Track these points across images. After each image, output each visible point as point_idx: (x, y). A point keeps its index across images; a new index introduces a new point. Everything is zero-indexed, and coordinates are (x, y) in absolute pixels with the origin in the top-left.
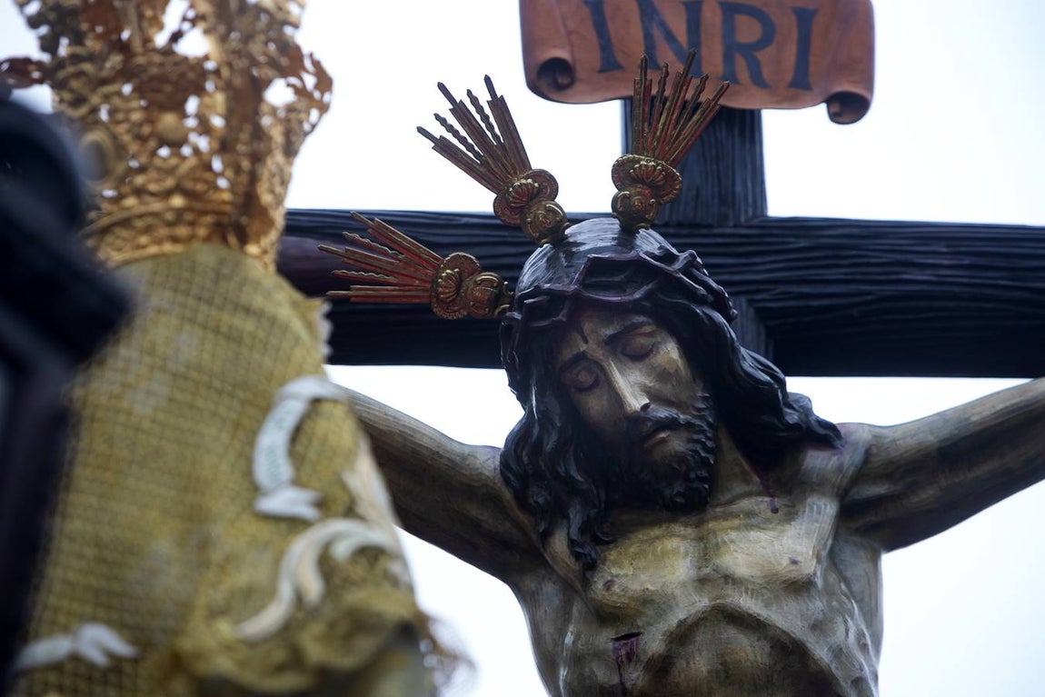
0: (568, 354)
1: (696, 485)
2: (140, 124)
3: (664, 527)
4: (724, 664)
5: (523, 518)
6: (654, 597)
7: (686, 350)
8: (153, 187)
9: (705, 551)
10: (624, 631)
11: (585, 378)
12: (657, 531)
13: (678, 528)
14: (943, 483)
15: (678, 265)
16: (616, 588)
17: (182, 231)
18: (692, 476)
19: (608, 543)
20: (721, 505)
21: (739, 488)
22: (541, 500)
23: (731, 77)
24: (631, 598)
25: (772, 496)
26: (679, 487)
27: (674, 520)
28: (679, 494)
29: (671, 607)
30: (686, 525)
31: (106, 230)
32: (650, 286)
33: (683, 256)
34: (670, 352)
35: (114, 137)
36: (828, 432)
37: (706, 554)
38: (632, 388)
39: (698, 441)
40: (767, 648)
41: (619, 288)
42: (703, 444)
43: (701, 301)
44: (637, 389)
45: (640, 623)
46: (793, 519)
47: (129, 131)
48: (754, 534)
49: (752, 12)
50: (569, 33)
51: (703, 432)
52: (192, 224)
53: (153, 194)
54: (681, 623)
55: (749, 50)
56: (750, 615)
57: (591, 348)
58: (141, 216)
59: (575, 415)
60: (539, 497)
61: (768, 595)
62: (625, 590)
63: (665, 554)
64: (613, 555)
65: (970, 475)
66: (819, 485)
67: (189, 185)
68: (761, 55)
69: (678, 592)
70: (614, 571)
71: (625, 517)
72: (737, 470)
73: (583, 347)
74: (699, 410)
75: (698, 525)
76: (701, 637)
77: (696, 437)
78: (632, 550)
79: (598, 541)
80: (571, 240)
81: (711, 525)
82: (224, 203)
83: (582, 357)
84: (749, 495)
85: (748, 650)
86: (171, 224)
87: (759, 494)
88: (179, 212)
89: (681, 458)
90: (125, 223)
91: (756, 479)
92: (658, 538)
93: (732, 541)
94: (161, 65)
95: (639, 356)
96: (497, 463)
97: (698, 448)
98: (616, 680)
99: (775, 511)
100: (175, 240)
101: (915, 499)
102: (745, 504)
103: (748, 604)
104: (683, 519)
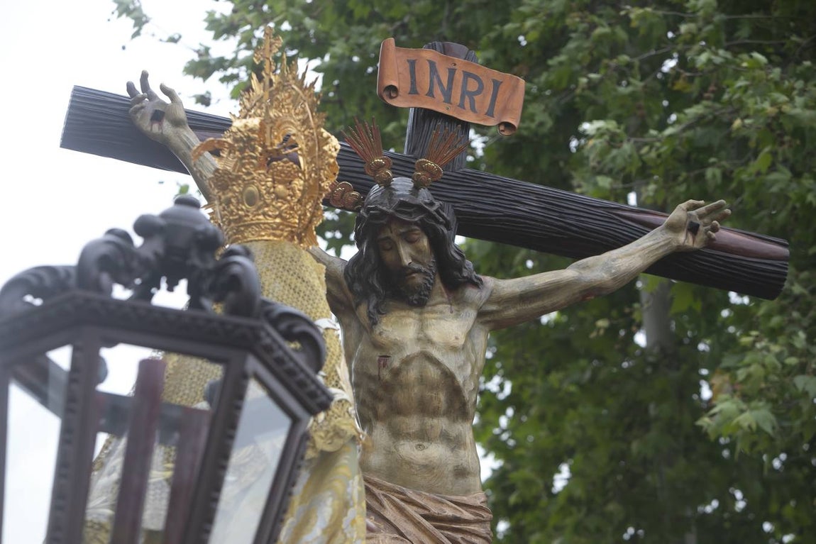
0: (383, 236)
1: (423, 297)
2: (270, 188)
3: (407, 311)
4: (421, 376)
5: (350, 295)
6: (399, 343)
7: (431, 242)
8: (270, 213)
9: (422, 327)
10: (384, 354)
11: (388, 246)
12: (403, 313)
13: (412, 314)
14: (519, 308)
15: (435, 208)
16: (384, 336)
17: (278, 232)
18: (422, 293)
19: (383, 314)
20: (431, 306)
21: (439, 299)
22: (359, 289)
23: (462, 106)
24: (389, 341)
25: (451, 304)
26: (416, 297)
27: (411, 310)
28: (415, 300)
29: (404, 349)
30: (416, 313)
31: (249, 226)
32: (422, 216)
33: (437, 204)
34: (425, 243)
35: (259, 191)
36: (478, 281)
37: (422, 328)
38: (406, 255)
39: (427, 280)
40: (440, 373)
41: (410, 214)
42: (429, 281)
43: (441, 223)
44: (408, 255)
45: (391, 352)
46: (457, 317)
47: (265, 189)
48: (442, 322)
49: (476, 78)
50: (399, 73)
51: (430, 276)
52: (282, 230)
53: (270, 216)
54: (408, 356)
55: (472, 95)
56: (435, 359)
57: (393, 235)
58: (264, 224)
59: (380, 260)
60: (358, 287)
61: (444, 351)
62: (387, 337)
63: (406, 325)
64: (384, 320)
65: (530, 306)
66: (471, 304)
67: (284, 215)
68: (476, 98)
69: (408, 343)
70: (384, 327)
71: (391, 303)
72: (440, 291)
73: (390, 235)
74: (430, 267)
75: (421, 313)
76: (415, 363)
77: (427, 277)
78: (392, 319)
79: (379, 313)
80: (393, 187)
81: (426, 315)
82: (295, 223)
83: (388, 238)
84: (442, 303)
85: (433, 372)
86: (274, 229)
87: (446, 303)
88: (279, 225)
89: (419, 286)
90: (257, 225)
91: (446, 296)
92: (404, 316)
93: (434, 325)
94: (283, 166)
95: (411, 242)
96: (343, 269)
97: (427, 282)
98: (377, 373)
99: (452, 312)
100: (275, 235)
101: (506, 313)
102: (440, 307)
103: (436, 354)
104: (415, 310)
